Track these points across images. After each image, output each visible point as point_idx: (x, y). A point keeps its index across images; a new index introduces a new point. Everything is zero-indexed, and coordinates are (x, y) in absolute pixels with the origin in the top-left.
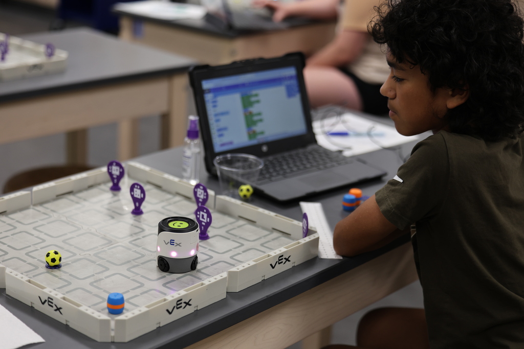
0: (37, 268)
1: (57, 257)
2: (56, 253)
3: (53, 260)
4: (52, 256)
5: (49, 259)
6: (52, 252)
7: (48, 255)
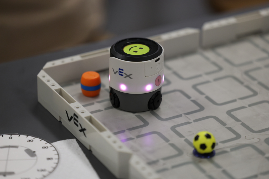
0: (180, 153)
1: (209, 143)
2: (208, 136)
3: (203, 146)
4: (203, 139)
5: (197, 144)
6: (202, 135)
7: (197, 138)
